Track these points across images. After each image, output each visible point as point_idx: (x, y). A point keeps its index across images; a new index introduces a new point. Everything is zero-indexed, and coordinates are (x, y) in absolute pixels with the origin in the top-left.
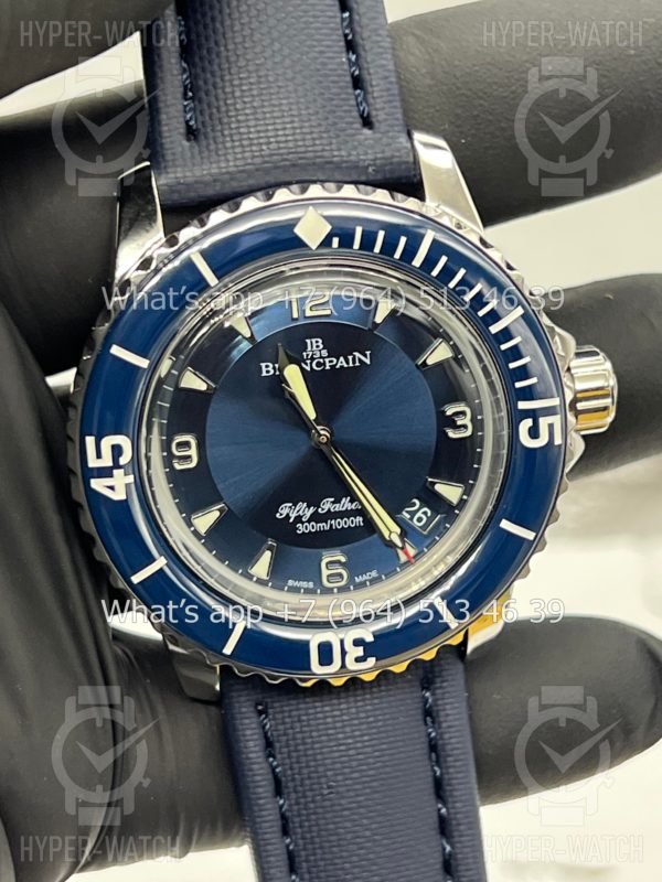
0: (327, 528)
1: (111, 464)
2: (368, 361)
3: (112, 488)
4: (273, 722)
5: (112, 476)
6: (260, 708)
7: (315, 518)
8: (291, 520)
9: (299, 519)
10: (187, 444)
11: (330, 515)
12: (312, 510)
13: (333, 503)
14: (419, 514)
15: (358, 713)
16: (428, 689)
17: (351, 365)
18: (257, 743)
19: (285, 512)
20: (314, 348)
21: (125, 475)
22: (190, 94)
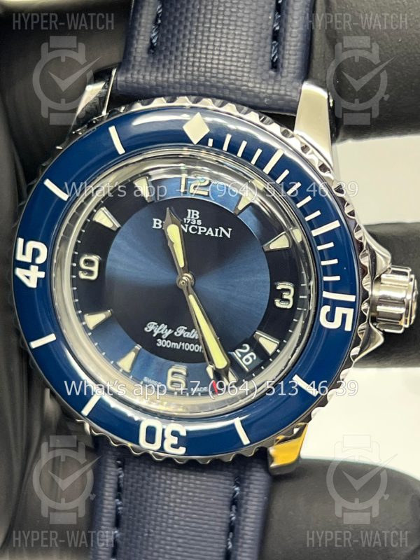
0: (178, 347)
1: (30, 261)
2: (229, 236)
4: (126, 475)
5: (29, 269)
7: (171, 338)
8: (154, 335)
9: (159, 336)
10: (91, 262)
11: (182, 339)
12: (170, 331)
14: (248, 356)
15: (183, 486)
16: (238, 485)
18: (112, 486)
19: (151, 328)
20: (193, 217)
21: (39, 271)
22: (159, 21)
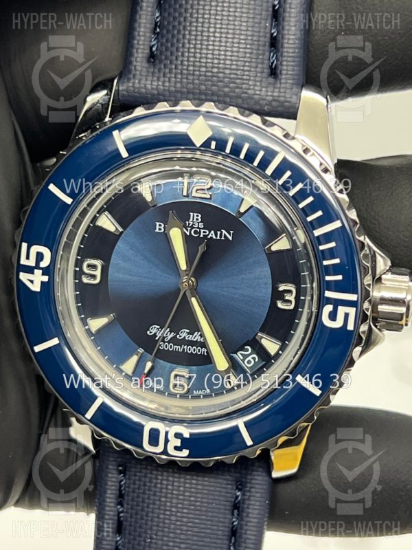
0: (181, 350)
1: (34, 265)
3: (32, 282)
4: (128, 481)
5: (33, 273)
6: (120, 468)
10: (94, 267)
11: (184, 342)
12: (173, 335)
13: (188, 333)
14: (250, 358)
15: (184, 492)
16: (240, 490)
17: (218, 238)
18: (113, 492)
19: (154, 331)
21: (43, 275)
22: (158, 30)
